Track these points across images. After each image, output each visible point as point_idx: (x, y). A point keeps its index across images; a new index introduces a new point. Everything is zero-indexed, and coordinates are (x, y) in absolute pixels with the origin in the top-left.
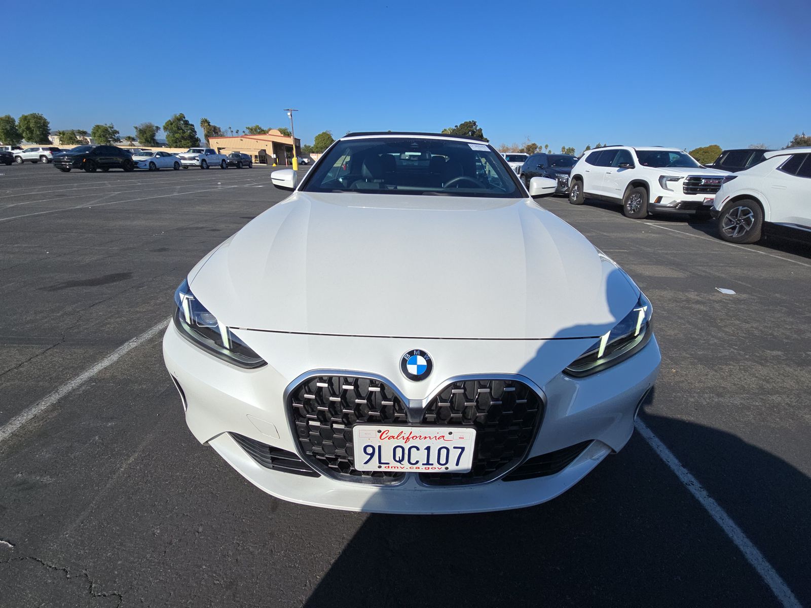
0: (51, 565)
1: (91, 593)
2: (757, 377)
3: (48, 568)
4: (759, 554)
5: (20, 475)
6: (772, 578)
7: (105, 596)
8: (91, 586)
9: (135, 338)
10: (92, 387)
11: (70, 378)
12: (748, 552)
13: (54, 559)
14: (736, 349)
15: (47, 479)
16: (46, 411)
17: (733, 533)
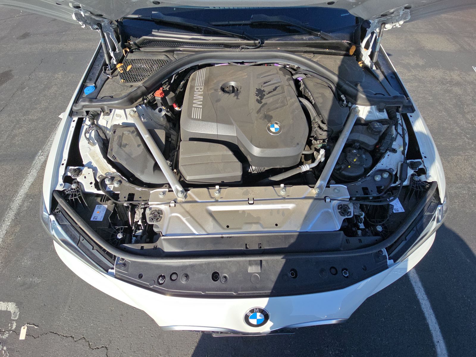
0: (63, 335)
1: (90, 348)
2: (472, 167)
3: (62, 337)
4: (429, 305)
5: (19, 278)
6: (431, 320)
7: (98, 348)
8: (89, 344)
9: (40, 151)
10: (31, 202)
11: (13, 195)
12: (423, 304)
13: (63, 331)
14: (467, 138)
15: (36, 280)
16: (11, 226)
17: (419, 291)
